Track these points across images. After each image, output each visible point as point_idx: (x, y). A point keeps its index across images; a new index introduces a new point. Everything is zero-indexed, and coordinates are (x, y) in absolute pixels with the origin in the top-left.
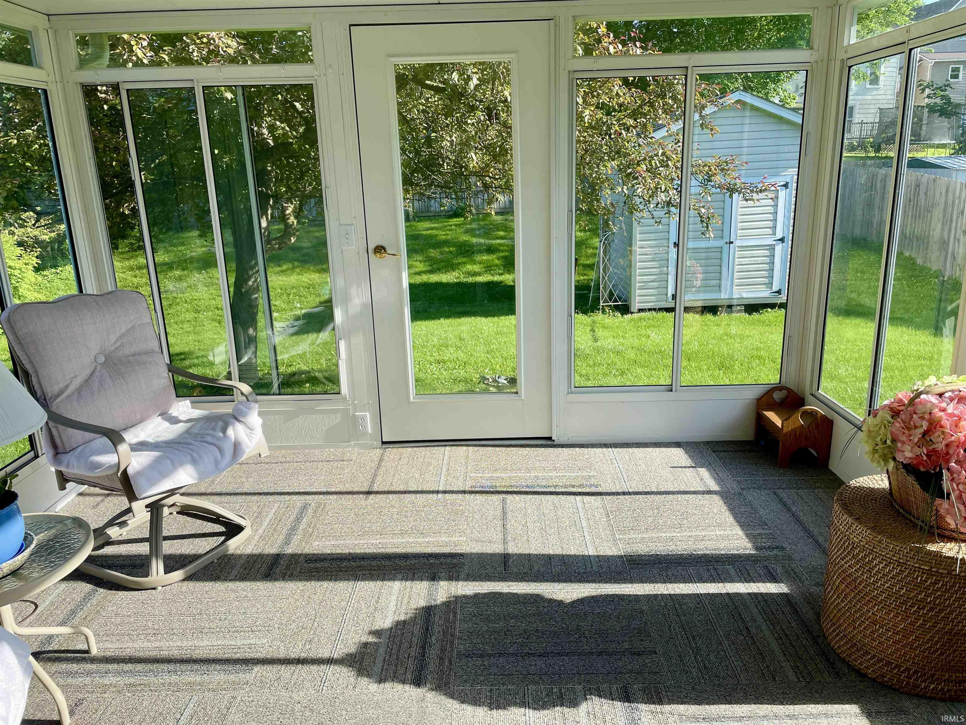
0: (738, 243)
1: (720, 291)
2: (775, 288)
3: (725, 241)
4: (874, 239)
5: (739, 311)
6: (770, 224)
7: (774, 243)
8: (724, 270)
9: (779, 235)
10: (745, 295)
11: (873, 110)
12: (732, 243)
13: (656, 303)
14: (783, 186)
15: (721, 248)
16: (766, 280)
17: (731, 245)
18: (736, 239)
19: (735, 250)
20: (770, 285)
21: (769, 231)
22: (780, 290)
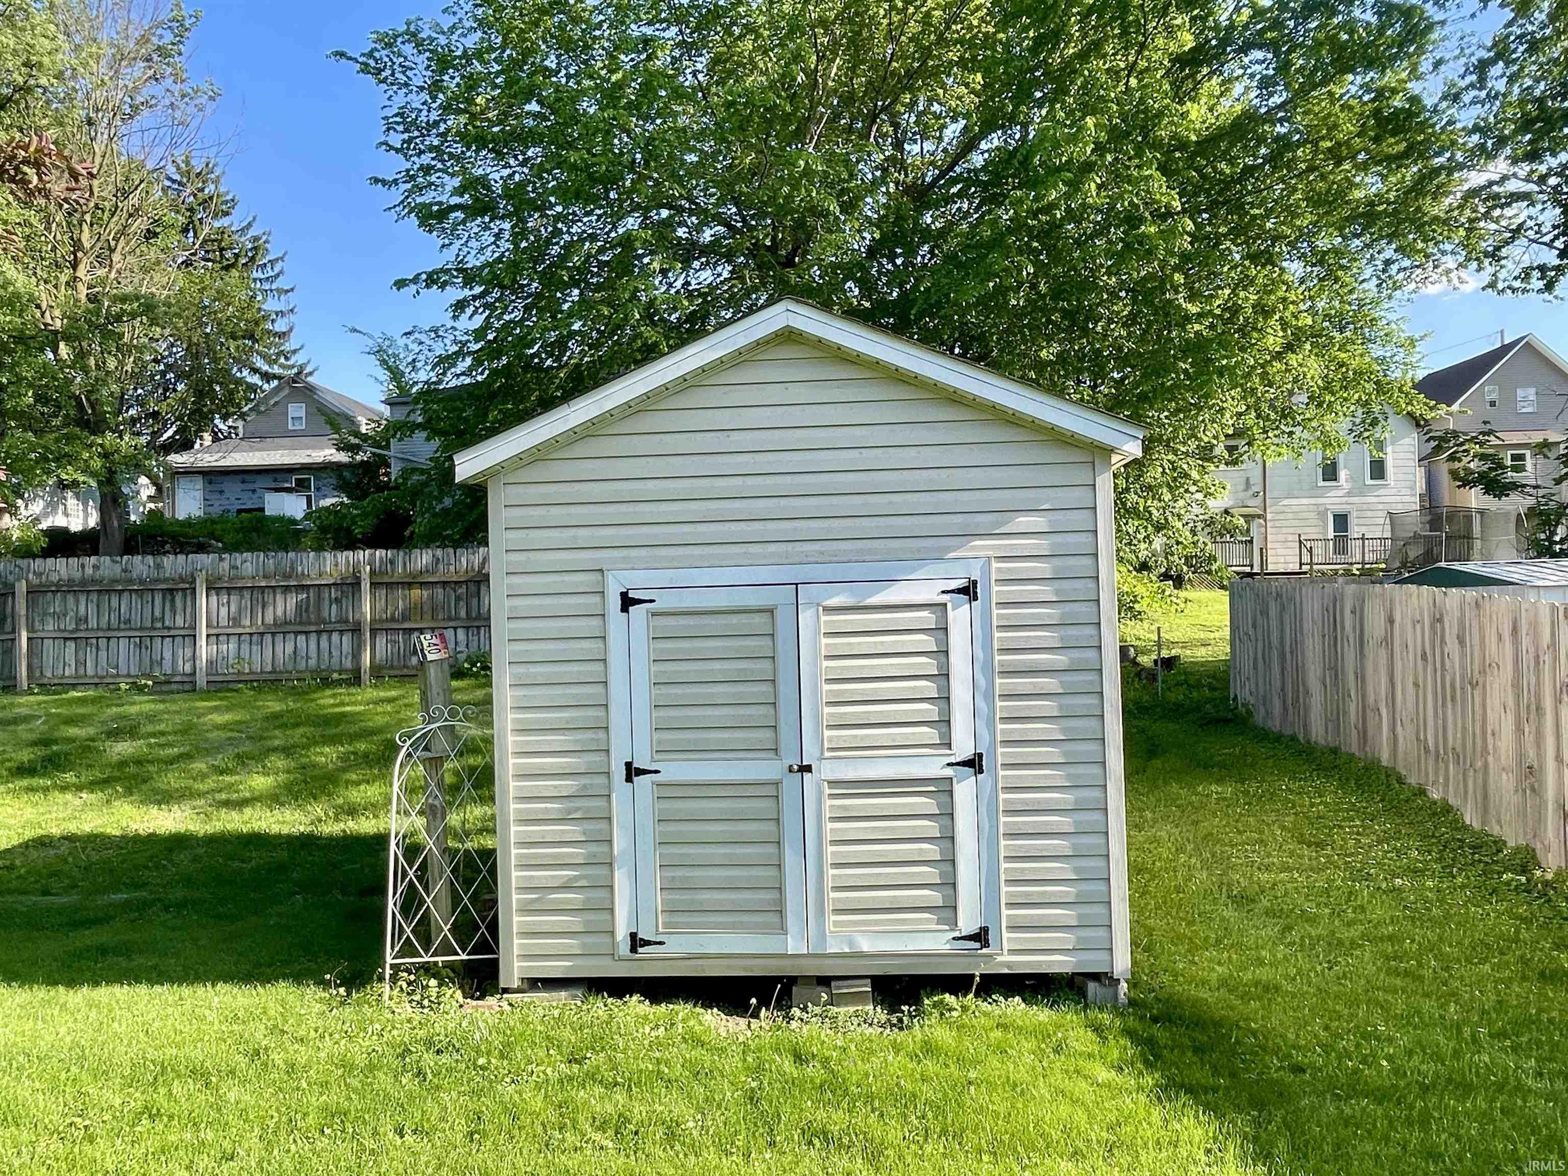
0: (826, 770)
1: (783, 929)
2: (968, 923)
3: (787, 762)
4: (1354, 749)
5: (855, 998)
6: (930, 711)
7: (949, 772)
8: (791, 859)
9: (963, 749)
10: (866, 945)
11: (1381, 519)
12: (808, 769)
13: (579, 962)
14: (959, 591)
15: (777, 784)
16: (934, 897)
17: (807, 776)
18: (822, 758)
19: (820, 793)
20: (948, 914)
21: (930, 734)
22: (985, 930)
